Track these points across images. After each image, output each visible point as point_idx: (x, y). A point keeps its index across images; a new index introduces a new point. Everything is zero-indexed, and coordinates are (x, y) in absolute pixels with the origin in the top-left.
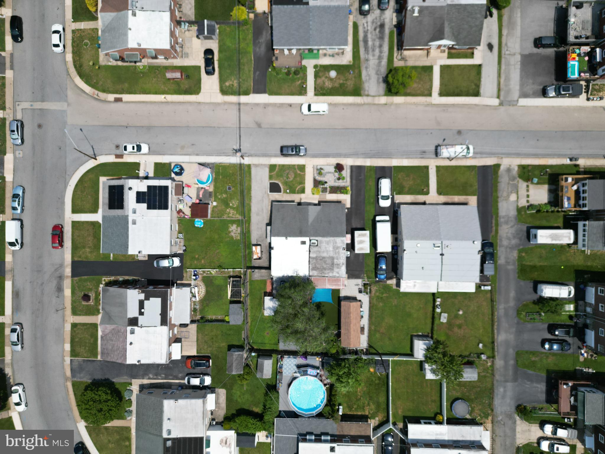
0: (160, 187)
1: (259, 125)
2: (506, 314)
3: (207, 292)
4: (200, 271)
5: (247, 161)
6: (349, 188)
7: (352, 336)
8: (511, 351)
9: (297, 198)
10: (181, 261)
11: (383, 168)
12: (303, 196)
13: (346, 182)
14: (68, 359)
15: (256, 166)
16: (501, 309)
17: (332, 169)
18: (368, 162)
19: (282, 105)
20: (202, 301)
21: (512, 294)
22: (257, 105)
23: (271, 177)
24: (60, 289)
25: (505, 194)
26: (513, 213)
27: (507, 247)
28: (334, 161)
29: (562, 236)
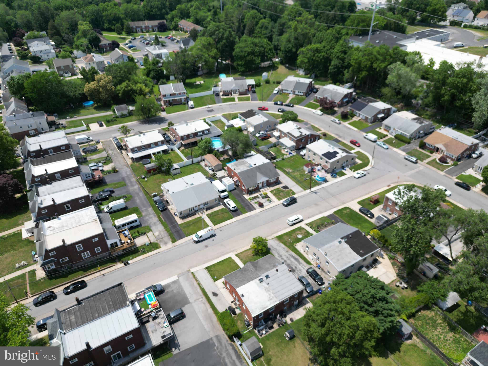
0: (332, 158)
1: (316, 205)
2: (138, 194)
3: (281, 153)
4: (290, 155)
5: (308, 191)
6: (250, 201)
8: (129, 185)
9: (272, 189)
10: (301, 155)
11: (238, 215)
12: (270, 190)
13: (252, 203)
14: (312, 124)
15: (301, 191)
16: (141, 194)
17: (264, 204)
18: (248, 214)
19: (313, 216)
20: (280, 150)
21: (138, 201)
22: (326, 211)
23: (291, 190)
24: (337, 135)
25: (162, 233)
26: (153, 228)
27: (150, 214)
28: (265, 208)
29: (122, 221)
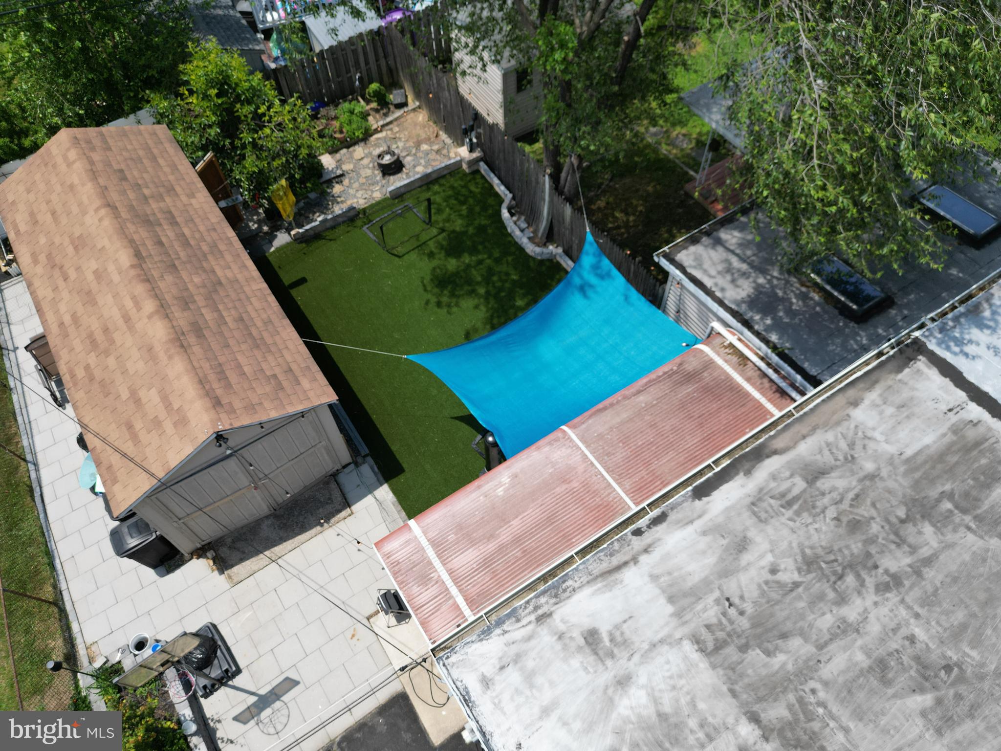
7: (87, 191)
